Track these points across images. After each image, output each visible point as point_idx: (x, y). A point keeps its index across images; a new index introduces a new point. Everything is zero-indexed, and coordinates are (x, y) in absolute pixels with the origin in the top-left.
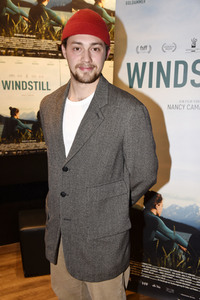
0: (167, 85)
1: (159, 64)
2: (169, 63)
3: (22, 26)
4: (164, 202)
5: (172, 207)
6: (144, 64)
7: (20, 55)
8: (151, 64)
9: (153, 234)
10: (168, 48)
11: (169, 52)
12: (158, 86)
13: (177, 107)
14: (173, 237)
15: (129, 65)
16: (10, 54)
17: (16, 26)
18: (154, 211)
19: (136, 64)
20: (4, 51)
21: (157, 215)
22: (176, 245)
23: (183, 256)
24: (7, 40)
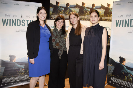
0: (128, 26)
1: (126, 20)
2: (129, 20)
3: (88, 13)
4: (126, 61)
5: (128, 63)
6: (121, 20)
7: (87, 20)
8: (123, 20)
9: (122, 71)
10: (128, 16)
11: (129, 17)
12: (125, 26)
13: (131, 32)
14: (128, 72)
15: (116, 21)
16: (84, 20)
17: (86, 13)
18: (123, 64)
19: (119, 21)
20: (83, 19)
21: (124, 65)
22: (129, 75)
23: (132, 78)
24: (84, 17)
